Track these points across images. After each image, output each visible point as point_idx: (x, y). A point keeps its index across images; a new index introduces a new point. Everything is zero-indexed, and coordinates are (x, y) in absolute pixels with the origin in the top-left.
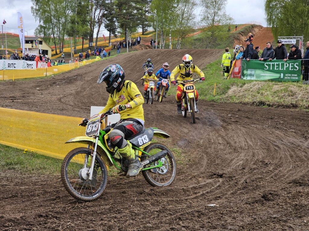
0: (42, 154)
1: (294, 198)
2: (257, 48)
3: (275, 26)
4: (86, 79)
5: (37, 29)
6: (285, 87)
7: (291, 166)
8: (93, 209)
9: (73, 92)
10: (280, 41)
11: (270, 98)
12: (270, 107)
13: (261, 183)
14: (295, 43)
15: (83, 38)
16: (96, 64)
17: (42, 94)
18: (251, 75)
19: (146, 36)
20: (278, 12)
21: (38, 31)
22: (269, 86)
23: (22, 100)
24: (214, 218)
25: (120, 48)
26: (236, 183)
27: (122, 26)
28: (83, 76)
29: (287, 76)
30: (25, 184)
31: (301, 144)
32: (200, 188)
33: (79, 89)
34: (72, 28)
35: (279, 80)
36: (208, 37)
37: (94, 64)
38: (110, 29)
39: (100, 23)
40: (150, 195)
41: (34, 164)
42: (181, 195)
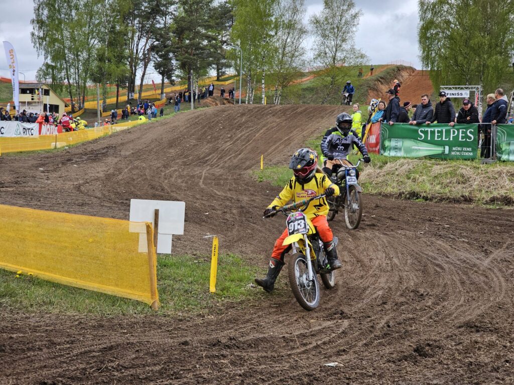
0: (46, 278)
1: (467, 351)
2: (406, 104)
3: (436, 69)
4: (122, 153)
5: (41, 70)
6: (451, 169)
7: (462, 299)
8: (132, 371)
9: (101, 175)
10: (443, 93)
11: (428, 187)
12: (428, 201)
13: (413, 328)
14: (468, 96)
15: (118, 86)
16: (140, 129)
17: (48, 179)
18: (396, 148)
19: (223, 83)
20: (441, 46)
21: (41, 73)
22: (426, 167)
23: (14, 189)
25: (179, 102)
26: (372, 327)
27: (183, 66)
28: (118, 148)
29: (454, 151)
30: (19, 330)
31: (478, 262)
32: (312, 335)
33: (111, 171)
34: (100, 68)
35: (441, 157)
36: (325, 86)
37: (136, 129)
38: (163, 71)
39: (146, 61)
40: (228, 347)
41: (33, 296)
42: (280, 347)
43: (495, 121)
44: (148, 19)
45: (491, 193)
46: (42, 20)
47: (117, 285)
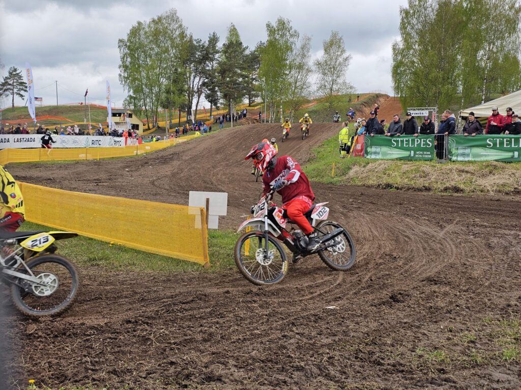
0: (131, 247)
1: (428, 298)
2: (382, 121)
3: (404, 95)
4: (183, 158)
5: (126, 100)
6: (415, 167)
7: (424, 260)
8: (191, 313)
9: (169, 173)
10: (409, 114)
11: (399, 180)
12: (399, 190)
13: (389, 281)
14: (428, 115)
15: (180, 111)
16: (196, 141)
17: (132, 176)
18: (375, 153)
19: (253, 108)
20: (408, 79)
21: (126, 102)
22: (397, 166)
23: (108, 183)
24: (334, 323)
25: (223, 121)
26: (360, 280)
27: (225, 96)
28: (180, 154)
29: (417, 154)
30: (111, 284)
31: (435, 234)
32: (317, 286)
33: (176, 171)
34: (168, 99)
35: (409, 159)
36: (325, 109)
37: (192, 141)
38: (212, 100)
39: (199, 93)
40: (258, 295)
41: (122, 259)
42: (294, 295)
43: (447, 133)
44: (200, 63)
45: (445, 184)
46: (126, 65)
47: (180, 251)
